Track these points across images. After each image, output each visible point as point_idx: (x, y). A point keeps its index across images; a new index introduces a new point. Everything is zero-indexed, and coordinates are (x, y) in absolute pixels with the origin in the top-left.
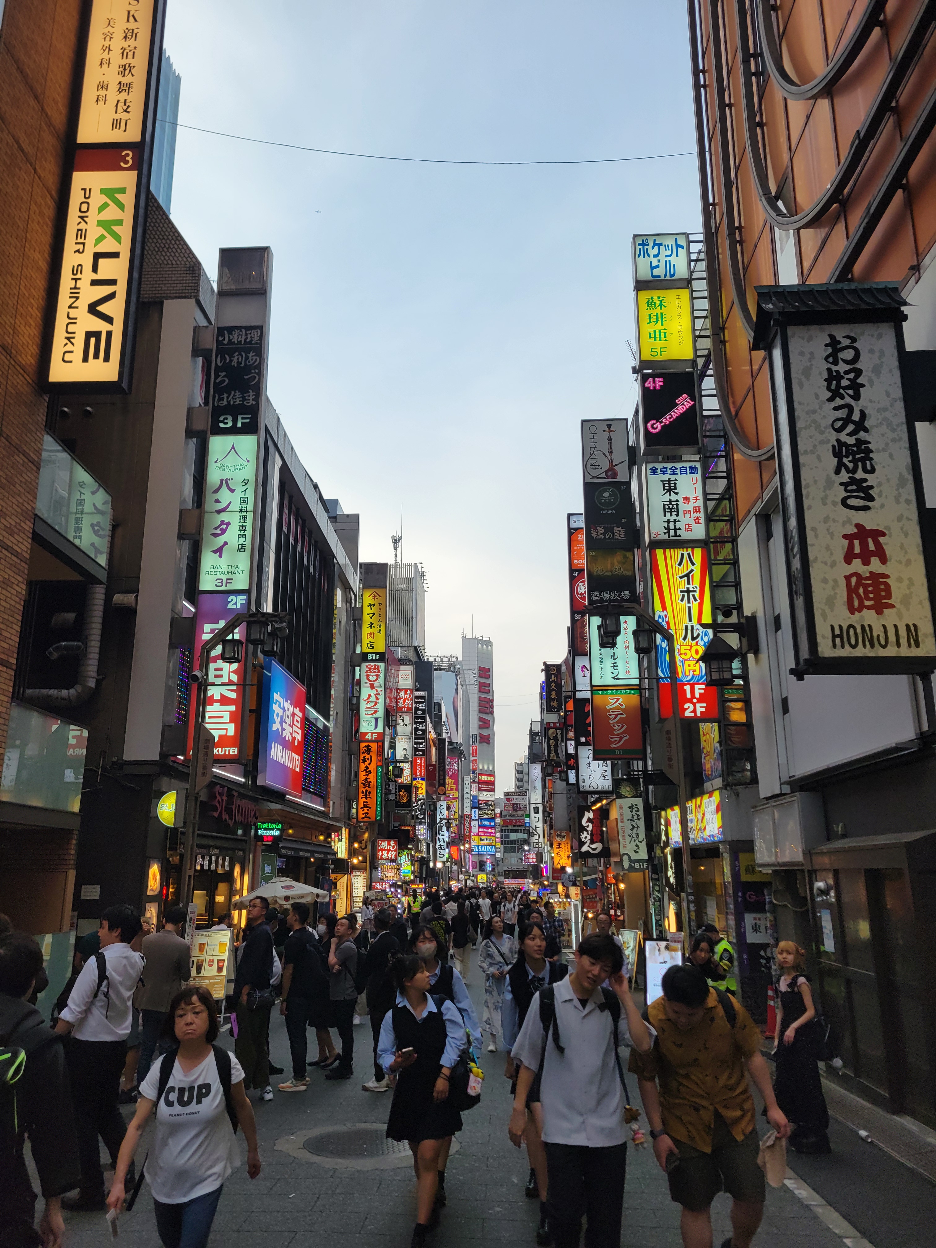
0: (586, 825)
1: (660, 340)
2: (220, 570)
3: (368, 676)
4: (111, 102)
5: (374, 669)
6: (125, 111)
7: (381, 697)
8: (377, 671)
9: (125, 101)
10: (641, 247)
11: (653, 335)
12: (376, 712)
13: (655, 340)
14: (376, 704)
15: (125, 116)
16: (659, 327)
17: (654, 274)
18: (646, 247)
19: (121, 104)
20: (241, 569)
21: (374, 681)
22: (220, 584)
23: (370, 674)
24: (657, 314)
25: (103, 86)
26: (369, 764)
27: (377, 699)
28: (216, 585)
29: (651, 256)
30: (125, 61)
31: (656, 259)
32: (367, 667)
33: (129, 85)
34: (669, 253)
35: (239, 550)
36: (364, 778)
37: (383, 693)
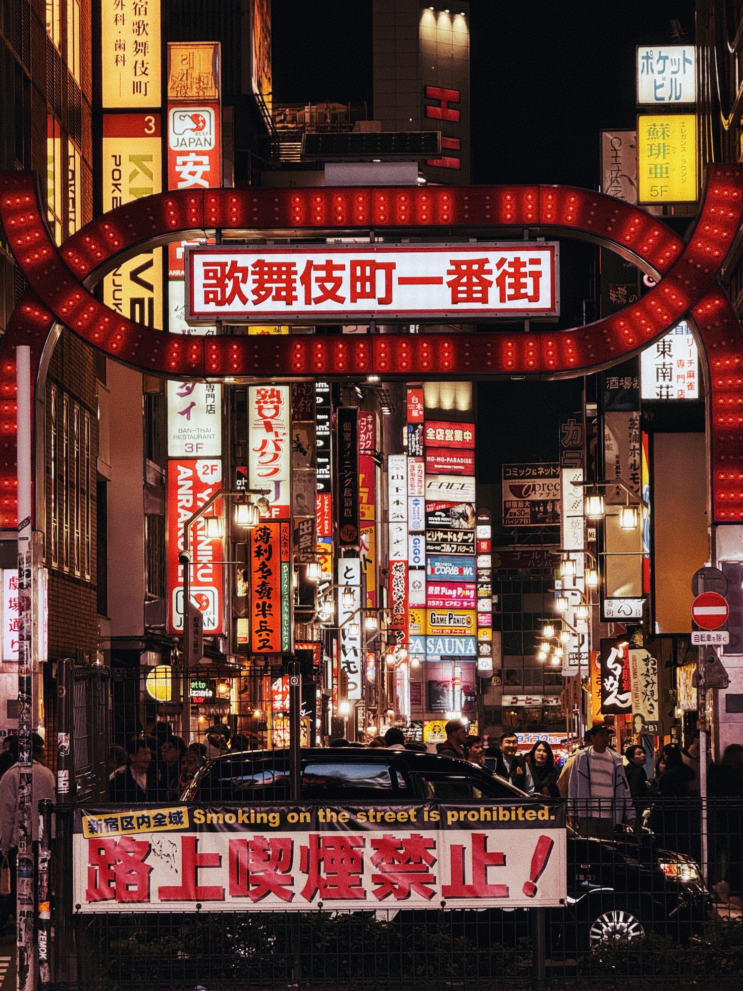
0: (614, 666)
1: (662, 177)
2: (189, 433)
3: (260, 409)
4: (130, 63)
5: (270, 397)
6: (144, 73)
7: (285, 446)
8: (275, 399)
9: (143, 62)
10: (645, 61)
11: (653, 171)
12: (276, 471)
13: (656, 177)
14: (276, 457)
15: (143, 79)
16: (660, 160)
17: (658, 96)
18: (650, 61)
19: (139, 65)
20: (211, 433)
21: (272, 417)
22: (190, 450)
23: (265, 406)
24: (659, 144)
25: (120, 46)
26: (267, 559)
27: (278, 448)
28: (186, 451)
29: (656, 72)
30: (137, 18)
31: (661, 76)
32: (259, 392)
33: (145, 45)
34: (675, 69)
35: (209, 412)
36: (259, 582)
37: (287, 438)
